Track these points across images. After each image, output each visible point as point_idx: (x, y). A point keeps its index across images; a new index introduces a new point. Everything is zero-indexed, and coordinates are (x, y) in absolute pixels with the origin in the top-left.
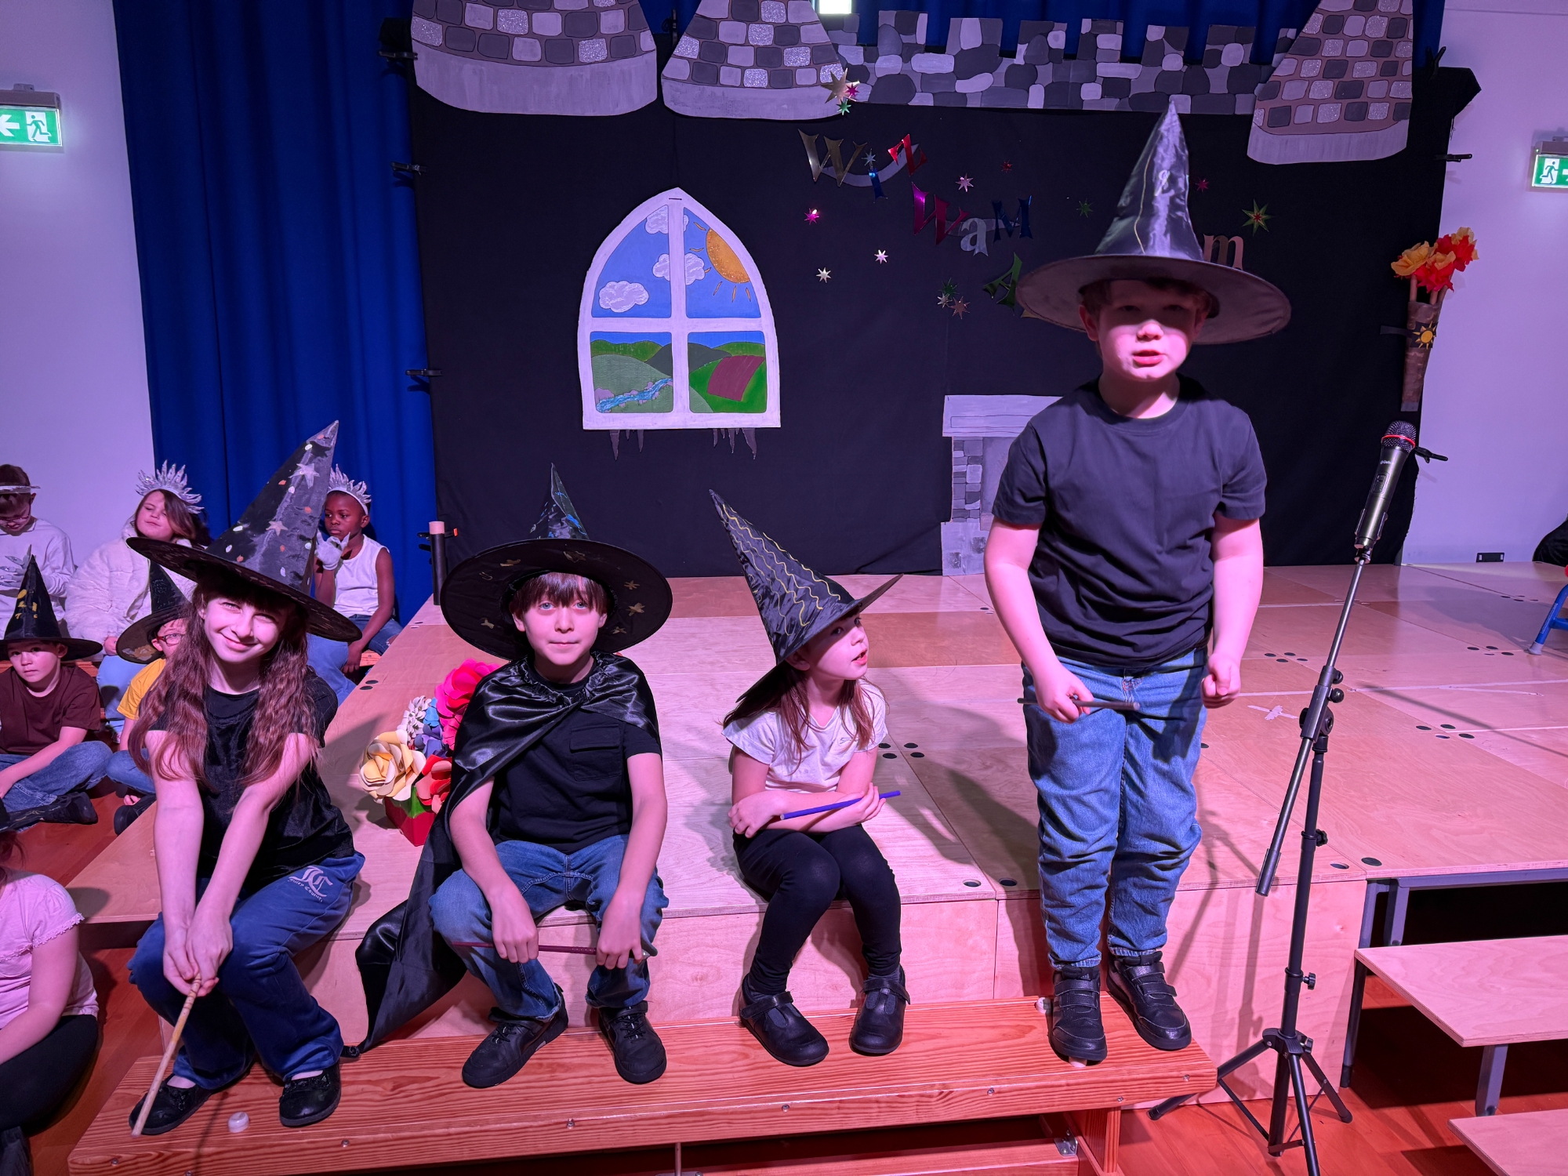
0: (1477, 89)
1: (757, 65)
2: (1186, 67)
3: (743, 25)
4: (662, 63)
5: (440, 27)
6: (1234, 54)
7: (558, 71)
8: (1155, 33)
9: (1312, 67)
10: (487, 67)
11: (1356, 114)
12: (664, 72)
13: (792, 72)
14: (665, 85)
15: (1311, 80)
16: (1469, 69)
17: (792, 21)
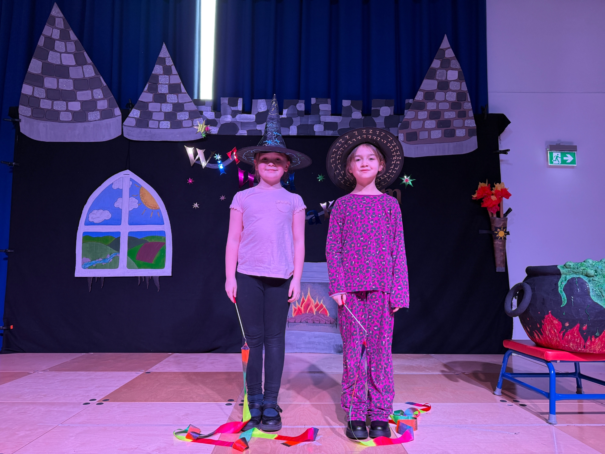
0: (509, 122)
1: (165, 119)
2: (363, 117)
3: (159, 104)
4: (123, 120)
5: (30, 109)
6: (386, 111)
7: (79, 124)
8: (346, 103)
9: (423, 115)
10: (49, 124)
11: (450, 134)
12: (124, 123)
13: (181, 122)
14: (124, 128)
15: (424, 120)
16: (503, 114)
17: (180, 102)
